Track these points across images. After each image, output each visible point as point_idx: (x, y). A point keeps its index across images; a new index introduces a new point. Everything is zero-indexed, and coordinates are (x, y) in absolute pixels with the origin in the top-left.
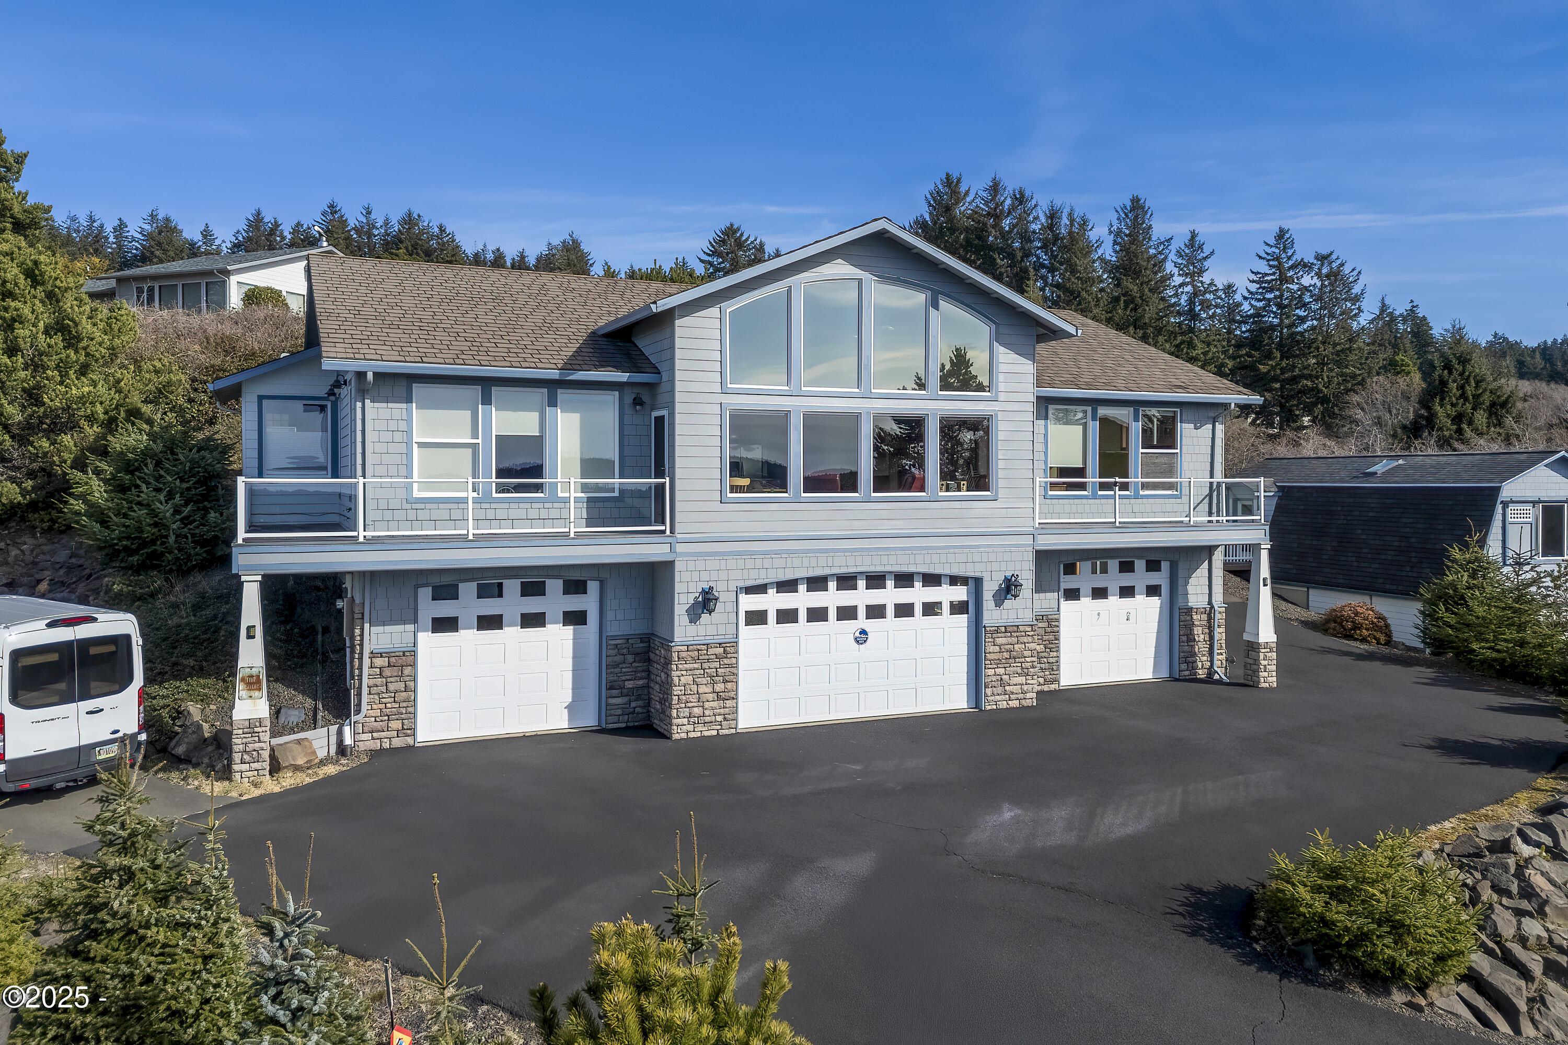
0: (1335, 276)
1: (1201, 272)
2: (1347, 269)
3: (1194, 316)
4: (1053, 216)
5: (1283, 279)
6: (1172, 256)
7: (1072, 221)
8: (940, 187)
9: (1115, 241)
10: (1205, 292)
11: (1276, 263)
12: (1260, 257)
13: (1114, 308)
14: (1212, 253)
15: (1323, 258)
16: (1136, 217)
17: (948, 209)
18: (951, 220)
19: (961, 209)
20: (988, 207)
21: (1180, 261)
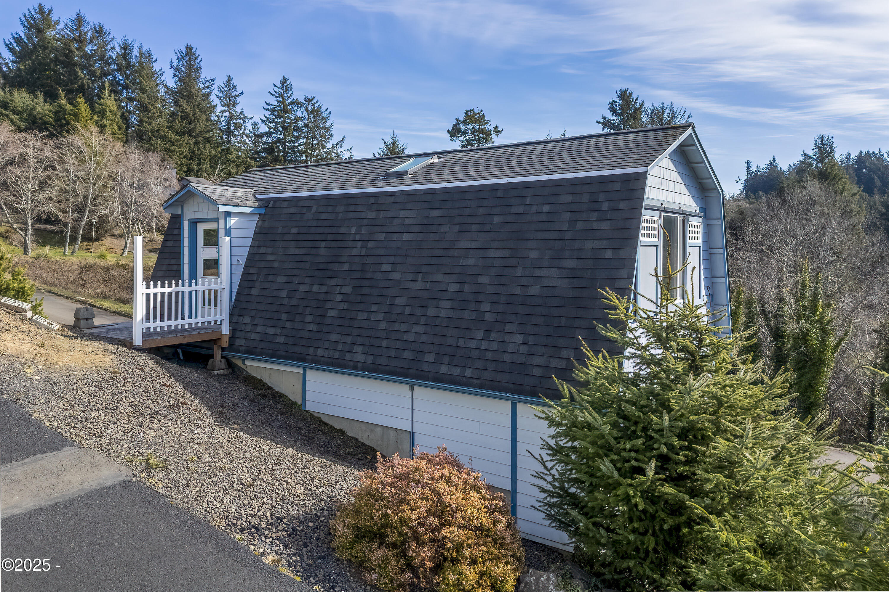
0: (316, 112)
1: (234, 104)
2: (323, 109)
3: (230, 133)
4: (126, 48)
5: (286, 111)
6: (216, 91)
7: (141, 52)
8: (33, 13)
9: (174, 74)
10: (237, 118)
11: (280, 99)
12: (271, 94)
13: (174, 120)
14: (242, 93)
15: (309, 100)
16: (190, 60)
17: (40, 31)
18: (43, 39)
19: (50, 33)
20: (74, 34)
21: (221, 95)
